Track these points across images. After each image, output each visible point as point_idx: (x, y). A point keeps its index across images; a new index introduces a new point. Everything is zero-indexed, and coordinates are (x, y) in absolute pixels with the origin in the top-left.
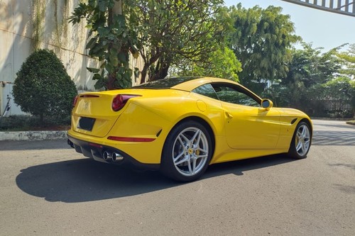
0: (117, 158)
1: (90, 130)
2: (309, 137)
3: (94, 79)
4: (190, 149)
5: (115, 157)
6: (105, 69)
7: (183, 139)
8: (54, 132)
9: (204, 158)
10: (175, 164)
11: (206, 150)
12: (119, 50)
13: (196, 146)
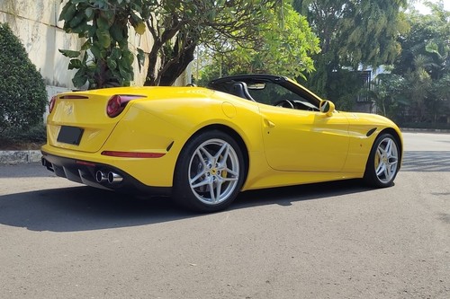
0: (114, 180)
1: (77, 142)
2: (396, 157)
3: (71, 67)
4: (214, 168)
5: (111, 177)
6: (89, 51)
7: (204, 156)
8: (12, 152)
9: (234, 182)
10: (192, 187)
11: (236, 172)
12: (112, 21)
13: (223, 165)
